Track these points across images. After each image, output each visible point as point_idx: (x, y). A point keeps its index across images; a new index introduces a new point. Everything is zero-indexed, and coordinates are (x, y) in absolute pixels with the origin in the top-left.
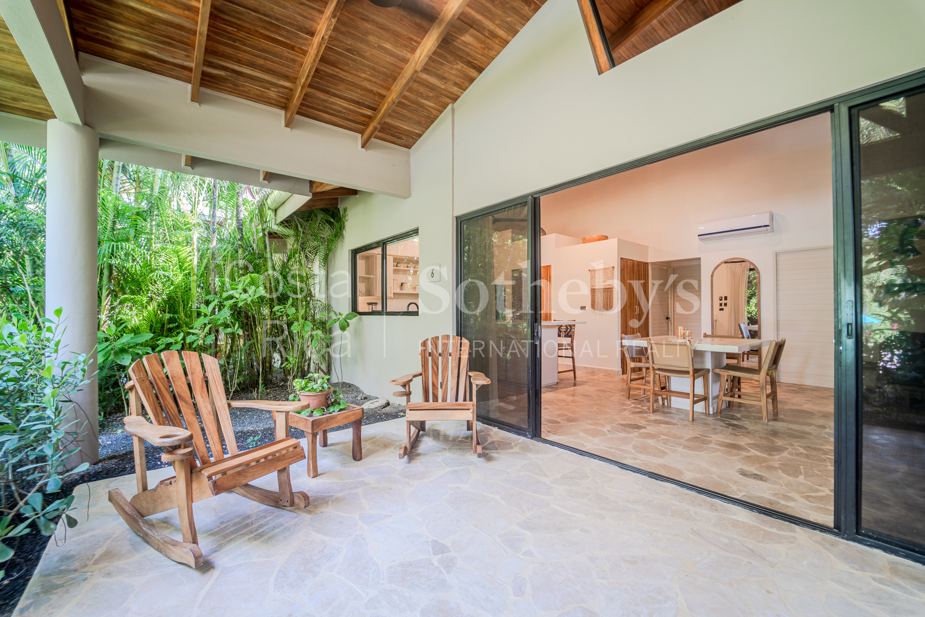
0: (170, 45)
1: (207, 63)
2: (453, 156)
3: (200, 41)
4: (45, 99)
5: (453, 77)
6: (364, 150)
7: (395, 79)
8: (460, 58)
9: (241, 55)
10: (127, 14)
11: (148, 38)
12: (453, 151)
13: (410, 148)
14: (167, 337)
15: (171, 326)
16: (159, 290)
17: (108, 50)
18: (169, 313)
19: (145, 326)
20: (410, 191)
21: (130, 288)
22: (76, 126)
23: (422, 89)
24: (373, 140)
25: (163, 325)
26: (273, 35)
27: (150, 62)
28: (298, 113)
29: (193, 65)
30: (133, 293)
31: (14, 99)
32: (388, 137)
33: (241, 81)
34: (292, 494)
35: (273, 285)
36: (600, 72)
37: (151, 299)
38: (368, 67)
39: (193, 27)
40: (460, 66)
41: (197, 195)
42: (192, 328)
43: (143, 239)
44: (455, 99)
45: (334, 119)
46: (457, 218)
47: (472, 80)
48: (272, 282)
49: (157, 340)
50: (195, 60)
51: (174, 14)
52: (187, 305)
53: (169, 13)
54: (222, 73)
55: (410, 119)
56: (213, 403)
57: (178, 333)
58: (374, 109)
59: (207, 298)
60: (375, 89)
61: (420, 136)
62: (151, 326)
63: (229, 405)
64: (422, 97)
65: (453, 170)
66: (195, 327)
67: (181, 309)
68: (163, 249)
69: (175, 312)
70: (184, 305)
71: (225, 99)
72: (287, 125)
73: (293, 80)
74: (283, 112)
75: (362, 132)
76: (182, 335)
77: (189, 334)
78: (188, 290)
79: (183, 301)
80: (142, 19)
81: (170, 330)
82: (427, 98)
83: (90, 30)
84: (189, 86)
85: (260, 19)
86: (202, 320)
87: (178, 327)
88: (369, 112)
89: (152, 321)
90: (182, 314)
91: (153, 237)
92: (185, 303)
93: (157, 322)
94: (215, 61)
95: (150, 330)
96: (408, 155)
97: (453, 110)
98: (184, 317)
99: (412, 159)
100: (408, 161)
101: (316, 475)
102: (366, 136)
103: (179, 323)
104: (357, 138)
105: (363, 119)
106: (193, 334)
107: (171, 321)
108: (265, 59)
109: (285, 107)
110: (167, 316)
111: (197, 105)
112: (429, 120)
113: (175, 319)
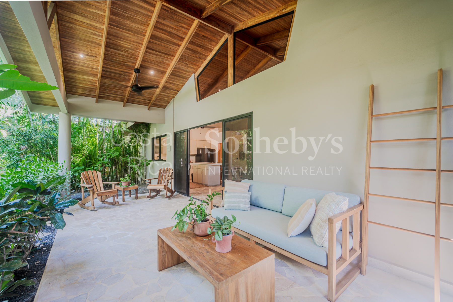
0: (90, 91)
1: (99, 94)
2: (174, 114)
3: (98, 90)
4: (57, 103)
5: (171, 93)
6: (148, 111)
7: (153, 94)
8: (171, 90)
9: (108, 92)
10: (79, 87)
11: (84, 91)
12: (174, 113)
13: (165, 108)
14: (88, 167)
15: (90, 164)
16: (85, 152)
17: (74, 93)
18: (89, 160)
19: (81, 164)
20: (165, 122)
21: (76, 152)
22: (66, 114)
23: (163, 96)
24: (151, 107)
25: (87, 164)
26: (117, 88)
27: (85, 95)
28: (126, 102)
29: (96, 95)
30: (77, 153)
31: (48, 103)
32: (156, 106)
33: (109, 97)
34: (115, 202)
35: (124, 150)
36: (197, 101)
37: (83, 155)
38: (145, 92)
39: (96, 88)
40: (172, 91)
41: (98, 121)
42: (96, 165)
43: (80, 136)
44: (174, 97)
45: (138, 103)
46: (175, 133)
47: (177, 93)
48: (124, 149)
49: (85, 169)
50: (97, 94)
51: (91, 86)
52: (95, 157)
53: (89, 86)
54: (104, 96)
55: (162, 102)
56: (99, 183)
57: (92, 166)
58: (150, 101)
59: (102, 155)
60: (148, 97)
61: (167, 106)
62: (83, 164)
63: (103, 183)
64: (163, 97)
65: (174, 118)
66: (97, 164)
67: (93, 158)
68: (87, 139)
69: (91, 159)
70: (94, 157)
71: (105, 101)
72: (123, 106)
73: (124, 96)
74: (122, 103)
75: (148, 106)
76: (93, 167)
77: (95, 166)
78: (95, 152)
79: (93, 156)
80: (83, 88)
81: (89, 165)
82: (165, 97)
83: (70, 90)
84: (95, 99)
85: (113, 86)
86: (99, 162)
87: (92, 164)
88: (148, 101)
89: (83, 162)
90: (93, 160)
91: (84, 135)
92: (95, 156)
93: (85, 163)
94: (102, 94)
95: (83, 165)
96: (164, 111)
97: (174, 100)
98: (94, 161)
99: (166, 112)
100: (164, 112)
101: (124, 201)
102: (149, 106)
103: (92, 163)
104: (146, 107)
105: (147, 103)
106: (97, 167)
107: (90, 162)
108: (115, 93)
109: (123, 101)
110: (88, 160)
111: (97, 104)
112: (168, 102)
113: (91, 162)
